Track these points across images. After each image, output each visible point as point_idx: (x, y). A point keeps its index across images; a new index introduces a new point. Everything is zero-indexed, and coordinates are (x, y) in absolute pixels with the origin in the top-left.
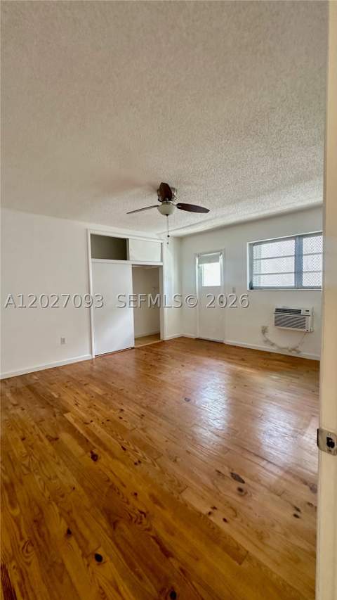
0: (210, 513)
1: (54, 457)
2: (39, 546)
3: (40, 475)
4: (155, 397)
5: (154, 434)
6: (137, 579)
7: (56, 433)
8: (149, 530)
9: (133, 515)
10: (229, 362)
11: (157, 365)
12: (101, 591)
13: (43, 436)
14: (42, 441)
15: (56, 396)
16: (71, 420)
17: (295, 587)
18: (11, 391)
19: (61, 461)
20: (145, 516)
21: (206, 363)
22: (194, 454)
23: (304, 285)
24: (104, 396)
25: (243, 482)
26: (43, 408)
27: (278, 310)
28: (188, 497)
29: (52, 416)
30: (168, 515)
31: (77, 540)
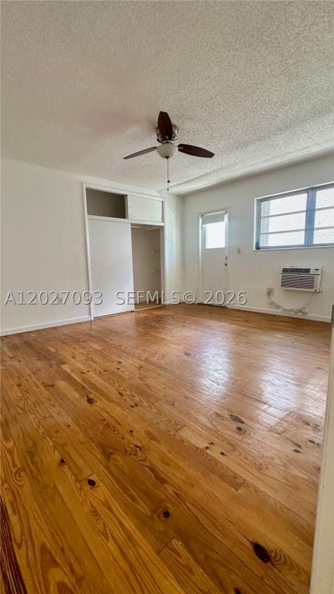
0: (207, 448)
1: (49, 400)
2: (31, 472)
3: (35, 414)
4: (154, 352)
5: (151, 382)
6: (130, 500)
7: (52, 381)
8: (144, 460)
9: (128, 448)
10: (233, 324)
11: (157, 326)
12: (93, 509)
13: (39, 383)
14: (38, 387)
15: (53, 351)
16: (68, 371)
17: (292, 509)
18: (8, 347)
19: (56, 403)
20: (140, 449)
21: (208, 324)
22: (193, 399)
23: (314, 243)
24: (103, 351)
25: (243, 423)
26: (39, 360)
27: (285, 270)
28: (185, 434)
29: (48, 367)
30: (164, 449)
31: (70, 468)
